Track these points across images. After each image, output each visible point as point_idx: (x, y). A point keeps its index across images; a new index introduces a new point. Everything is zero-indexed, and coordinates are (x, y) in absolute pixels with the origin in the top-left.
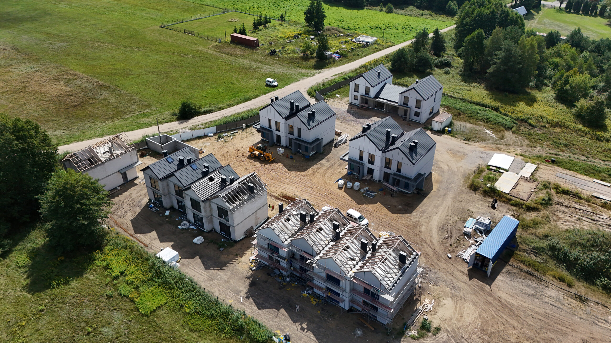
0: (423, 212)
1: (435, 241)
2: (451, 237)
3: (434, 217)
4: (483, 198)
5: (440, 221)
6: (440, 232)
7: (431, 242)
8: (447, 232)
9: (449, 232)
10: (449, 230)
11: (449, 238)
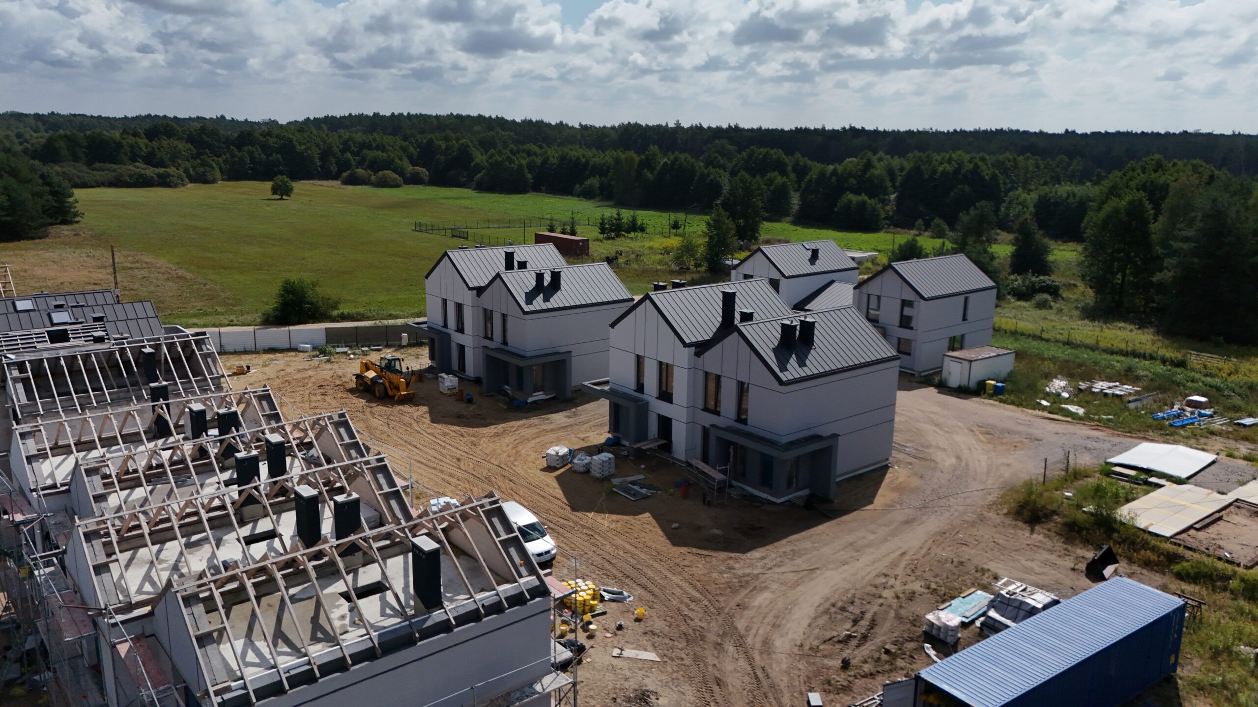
0: (795, 554)
1: (782, 644)
2: (865, 638)
3: (829, 574)
4: (1059, 545)
5: (848, 586)
6: (825, 618)
7: (767, 643)
8: (855, 622)
9: (865, 623)
10: (868, 616)
11: (854, 642)
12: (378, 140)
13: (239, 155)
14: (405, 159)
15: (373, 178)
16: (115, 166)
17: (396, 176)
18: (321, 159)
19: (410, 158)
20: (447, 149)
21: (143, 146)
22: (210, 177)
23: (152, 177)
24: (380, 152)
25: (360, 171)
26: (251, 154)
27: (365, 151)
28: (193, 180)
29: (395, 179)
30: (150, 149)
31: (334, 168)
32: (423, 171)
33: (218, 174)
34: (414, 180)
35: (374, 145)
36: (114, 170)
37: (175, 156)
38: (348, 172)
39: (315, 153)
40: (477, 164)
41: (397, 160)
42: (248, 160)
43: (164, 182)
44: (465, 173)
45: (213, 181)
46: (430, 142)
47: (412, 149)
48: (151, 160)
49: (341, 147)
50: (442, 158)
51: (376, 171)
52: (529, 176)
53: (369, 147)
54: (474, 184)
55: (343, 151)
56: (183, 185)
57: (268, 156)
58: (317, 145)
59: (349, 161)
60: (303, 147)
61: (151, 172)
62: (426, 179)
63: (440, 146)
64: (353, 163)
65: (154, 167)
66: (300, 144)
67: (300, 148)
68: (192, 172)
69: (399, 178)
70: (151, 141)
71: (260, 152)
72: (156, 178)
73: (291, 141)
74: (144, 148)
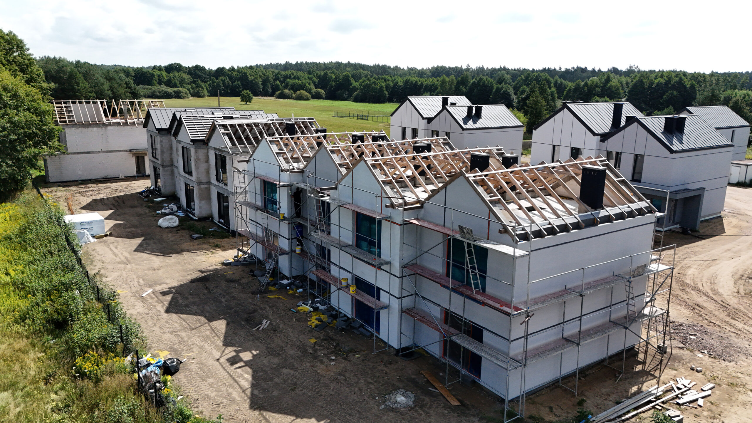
12: (295, 74)
13: (217, 81)
14: (312, 85)
15: (294, 95)
16: (150, 87)
17: (307, 94)
18: (262, 84)
19: (314, 83)
20: (336, 78)
21: (165, 76)
22: (202, 94)
23: (171, 93)
24: (297, 81)
25: (286, 91)
26: (223, 81)
27: (288, 80)
28: (193, 96)
29: (307, 95)
30: (168, 78)
31: (270, 90)
32: (322, 92)
33: (206, 92)
34: (317, 96)
35: (292, 77)
36: (151, 89)
37: (182, 82)
38: (279, 91)
39: (259, 81)
40: (355, 87)
41: (307, 84)
42: (222, 85)
43: (178, 96)
44: (347, 92)
45: (203, 96)
46: (326, 74)
47: (315, 79)
48: (169, 83)
49: (274, 77)
50: (333, 83)
51: (295, 91)
52: (387, 93)
53: (290, 77)
54: (352, 98)
55: (275, 80)
56: (188, 98)
57: (232, 82)
58: (260, 76)
59: (278, 85)
60: (252, 78)
61: (170, 90)
62: (324, 96)
63: (332, 77)
64: (280, 87)
65: (171, 87)
66: (251, 75)
67: (251, 78)
68: (191, 91)
69: (309, 95)
70: (169, 74)
71: (228, 80)
72: (173, 94)
73: (246, 73)
74: (165, 78)
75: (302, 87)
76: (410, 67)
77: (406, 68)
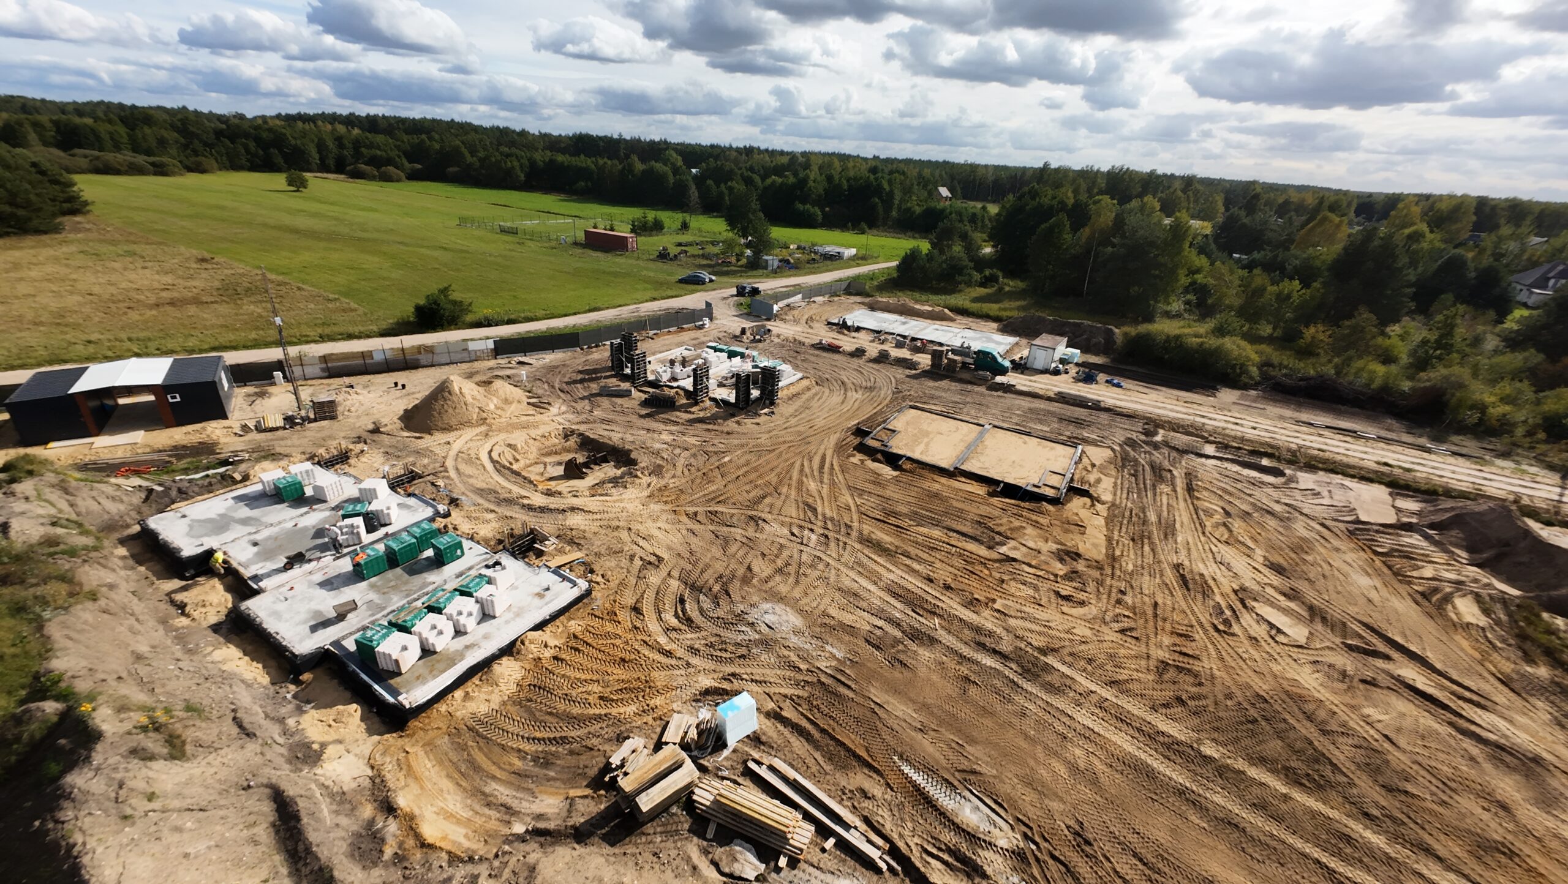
13: (233, 146)
14: (400, 156)
15: (376, 173)
17: (398, 172)
19: (406, 156)
22: (206, 167)
23: (145, 166)
25: (363, 167)
28: (189, 169)
29: (398, 175)
33: (214, 164)
38: (352, 167)
41: (394, 157)
45: (211, 171)
50: (431, 156)
51: (377, 167)
56: (181, 174)
61: (142, 160)
68: (184, 161)
69: (402, 174)
72: (149, 166)
75: (389, 162)
76: (543, 131)
77: (537, 133)
